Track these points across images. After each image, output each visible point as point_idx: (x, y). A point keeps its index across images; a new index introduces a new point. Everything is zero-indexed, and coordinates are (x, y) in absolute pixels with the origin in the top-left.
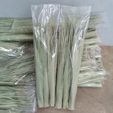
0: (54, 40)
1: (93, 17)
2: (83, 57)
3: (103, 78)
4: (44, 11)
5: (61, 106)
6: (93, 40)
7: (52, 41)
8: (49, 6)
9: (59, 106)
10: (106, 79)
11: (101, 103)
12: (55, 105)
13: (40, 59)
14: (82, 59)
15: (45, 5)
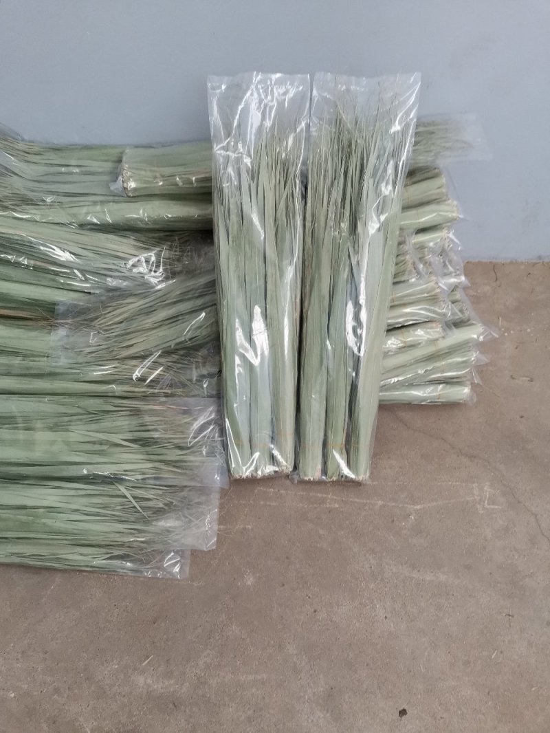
0: (290, 203)
1: (430, 128)
2: (397, 264)
3: (473, 356)
4: (252, 94)
5: (319, 467)
6: (433, 212)
7: (282, 205)
8: (271, 80)
9: (313, 471)
10: (485, 359)
11: (472, 457)
12: (295, 467)
13: (239, 277)
14: (396, 275)
15: (256, 77)
